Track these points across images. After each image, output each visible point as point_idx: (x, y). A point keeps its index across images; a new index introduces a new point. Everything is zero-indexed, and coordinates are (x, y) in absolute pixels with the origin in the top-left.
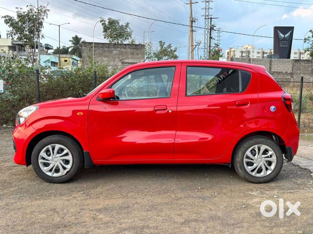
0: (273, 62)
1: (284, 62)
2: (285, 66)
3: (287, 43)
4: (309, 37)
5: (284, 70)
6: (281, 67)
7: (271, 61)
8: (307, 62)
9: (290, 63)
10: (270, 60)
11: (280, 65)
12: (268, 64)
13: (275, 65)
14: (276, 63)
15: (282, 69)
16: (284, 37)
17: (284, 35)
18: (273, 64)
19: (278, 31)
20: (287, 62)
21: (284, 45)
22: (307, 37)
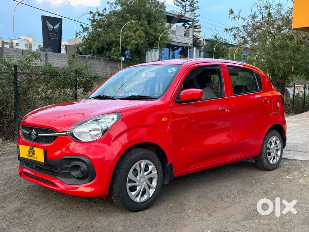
0: (49, 56)
1: (60, 57)
2: (61, 61)
3: (56, 35)
4: (80, 32)
5: (61, 66)
6: (58, 62)
7: (46, 55)
8: (82, 58)
9: (66, 59)
10: (46, 53)
11: (55, 60)
12: (44, 58)
13: (51, 59)
14: (52, 57)
15: (58, 64)
16: (54, 28)
17: (53, 26)
18: (49, 59)
19: (46, 20)
20: (63, 57)
21: (53, 38)
22: (78, 32)
